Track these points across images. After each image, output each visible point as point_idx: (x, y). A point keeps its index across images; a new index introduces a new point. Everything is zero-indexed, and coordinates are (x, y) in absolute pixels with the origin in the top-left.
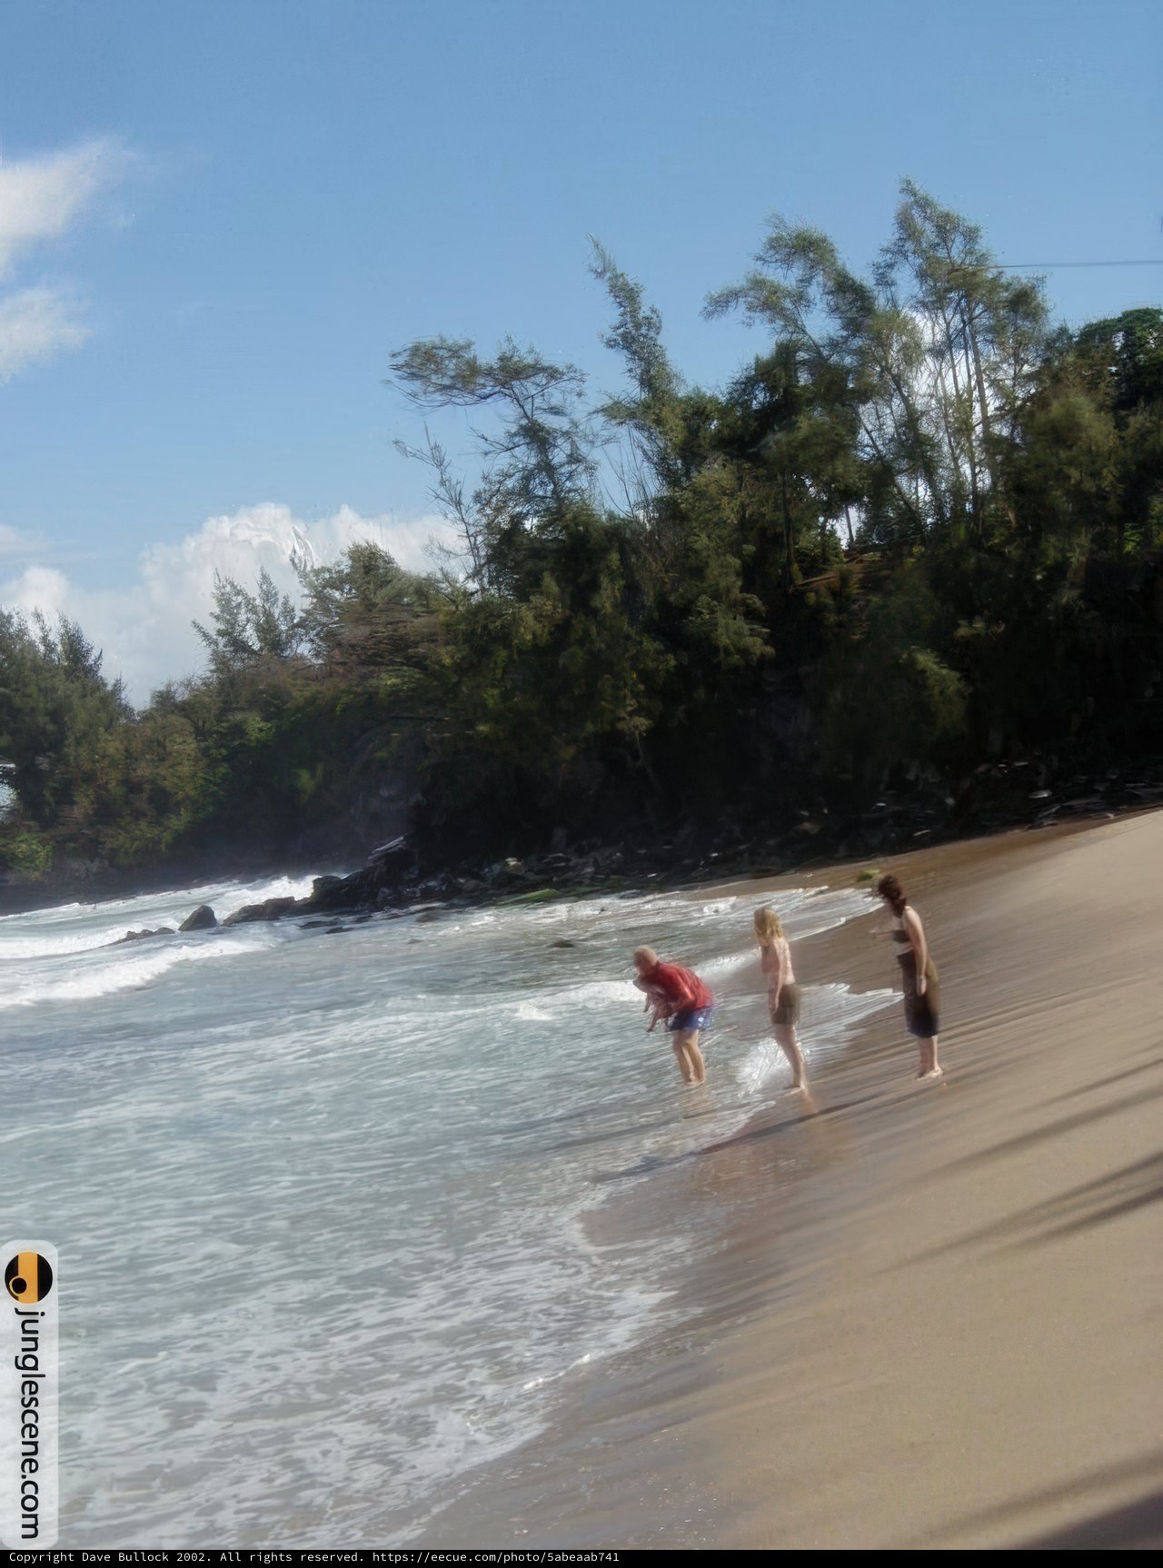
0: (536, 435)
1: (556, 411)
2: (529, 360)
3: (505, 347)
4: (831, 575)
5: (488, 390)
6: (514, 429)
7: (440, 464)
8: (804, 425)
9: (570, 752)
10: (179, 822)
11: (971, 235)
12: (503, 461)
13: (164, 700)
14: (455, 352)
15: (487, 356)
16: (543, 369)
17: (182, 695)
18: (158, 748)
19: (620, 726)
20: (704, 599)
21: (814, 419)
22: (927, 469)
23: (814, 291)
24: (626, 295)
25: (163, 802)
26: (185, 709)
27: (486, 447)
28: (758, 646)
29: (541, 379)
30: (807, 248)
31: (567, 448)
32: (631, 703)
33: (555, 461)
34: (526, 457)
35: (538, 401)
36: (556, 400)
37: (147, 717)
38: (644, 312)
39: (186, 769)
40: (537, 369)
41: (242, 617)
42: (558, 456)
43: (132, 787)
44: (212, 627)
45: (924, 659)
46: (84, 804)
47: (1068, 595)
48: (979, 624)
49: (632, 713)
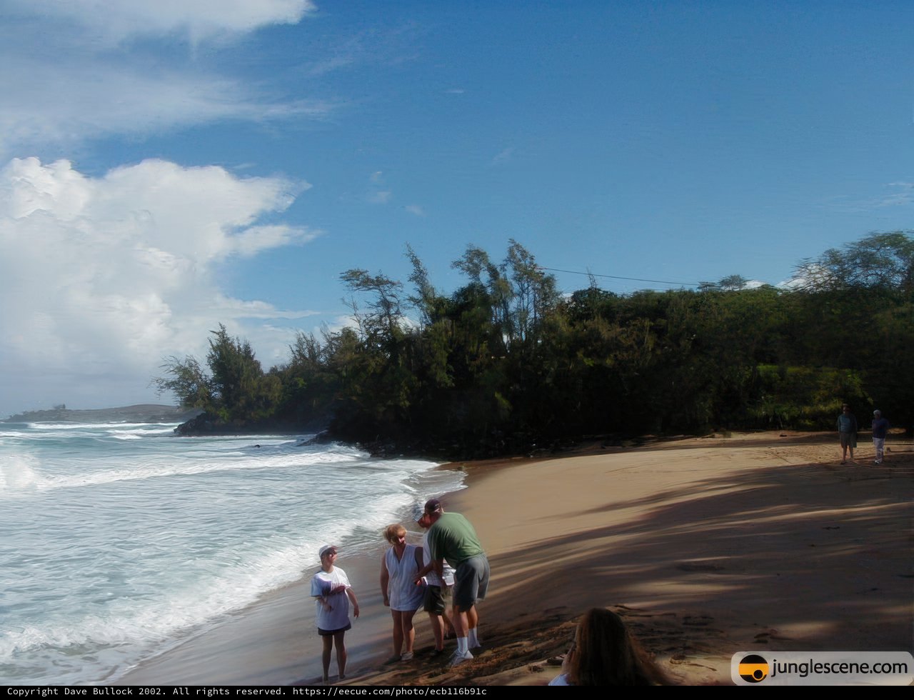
0: (386, 304)
1: (392, 296)
2: (385, 279)
3: (378, 275)
4: (478, 362)
5: (371, 287)
6: (379, 300)
7: (355, 307)
8: (474, 311)
10: (272, 411)
12: (373, 311)
13: (274, 370)
14: (363, 273)
16: (390, 282)
18: (268, 386)
19: (400, 403)
20: (434, 365)
21: (478, 309)
24: (417, 263)
25: (268, 404)
27: (368, 305)
28: (449, 383)
29: (389, 285)
30: (480, 254)
31: (395, 309)
32: (405, 397)
33: (391, 313)
34: (381, 310)
35: (387, 292)
36: (394, 293)
37: (268, 375)
39: (277, 394)
40: (388, 282)
41: (304, 347)
42: (392, 311)
43: (259, 398)
44: (295, 348)
45: (498, 395)
46: (242, 402)
47: (548, 380)
48: (518, 386)
49: (405, 400)
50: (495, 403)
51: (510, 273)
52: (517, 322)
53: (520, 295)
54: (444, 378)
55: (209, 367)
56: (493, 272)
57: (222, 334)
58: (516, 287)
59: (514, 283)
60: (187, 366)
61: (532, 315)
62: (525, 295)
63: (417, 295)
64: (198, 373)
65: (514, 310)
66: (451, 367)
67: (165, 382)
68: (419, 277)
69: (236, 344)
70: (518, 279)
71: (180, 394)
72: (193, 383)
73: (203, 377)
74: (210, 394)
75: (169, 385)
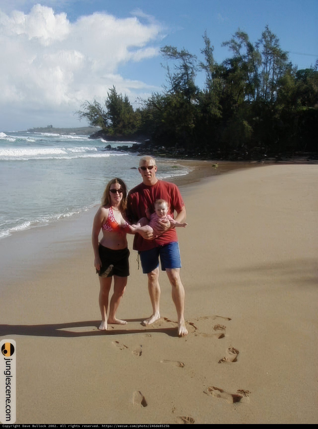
0: (186, 67)
1: (191, 63)
2: (187, 53)
3: (183, 50)
5: (178, 57)
6: (181, 65)
7: (168, 69)
8: (236, 73)
9: (179, 128)
10: (135, 130)
11: (277, 41)
12: (179, 71)
13: (138, 110)
14: (173, 49)
15: (179, 50)
16: (189, 55)
17: (141, 110)
18: (135, 117)
19: (190, 125)
22: (258, 86)
23: (243, 45)
24: (208, 42)
25: (133, 127)
26: (141, 112)
27: (175, 67)
28: (219, 115)
29: (189, 56)
31: (191, 71)
32: (192, 122)
33: (189, 73)
34: (183, 71)
35: (188, 61)
36: (191, 61)
38: (211, 47)
40: (188, 54)
43: (130, 123)
45: (245, 123)
46: (121, 125)
47: (277, 116)
48: (258, 118)
49: (192, 123)
50: (243, 127)
51: (261, 49)
52: (262, 80)
53: (265, 64)
54: (216, 112)
55: (106, 107)
56: (250, 48)
57: (113, 91)
58: (263, 59)
59: (262, 55)
60: (94, 105)
61: (270, 77)
62: (268, 64)
63: (206, 63)
64: (99, 109)
65: (260, 73)
66: (221, 106)
67: (82, 113)
68: (208, 52)
70: (266, 53)
71: (90, 119)
72: (97, 114)
73: (102, 112)
74: (106, 120)
75: (85, 114)
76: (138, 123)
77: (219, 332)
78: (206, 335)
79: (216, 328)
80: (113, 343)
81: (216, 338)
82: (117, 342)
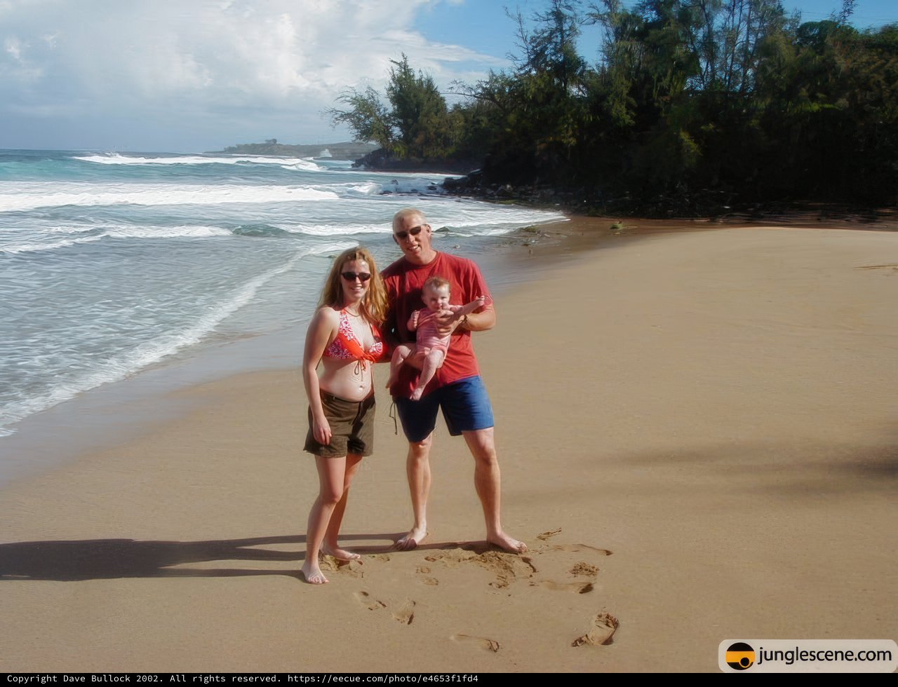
0: (559, 16)
1: (569, 8)
6: (550, 11)
7: (520, 22)
10: (451, 150)
12: (544, 25)
13: (457, 107)
17: (464, 107)
18: (450, 123)
19: (565, 141)
20: (612, 96)
25: (447, 142)
26: (463, 112)
27: (536, 17)
28: (628, 119)
31: (570, 24)
32: (571, 132)
33: (565, 28)
34: (553, 24)
36: (570, 3)
37: (451, 111)
39: (457, 132)
42: (566, 26)
43: (438, 135)
45: (684, 136)
46: (421, 138)
47: (754, 122)
48: (711, 126)
49: (570, 137)
50: (679, 144)
52: (721, 44)
53: (731, 10)
55: (389, 100)
57: (404, 65)
60: (366, 97)
61: (742, 38)
62: (737, 10)
64: (376, 106)
65: (719, 29)
67: (340, 114)
69: (417, 77)
71: (357, 127)
72: (371, 116)
73: (382, 110)
74: (388, 128)
75: (346, 116)
76: (457, 135)
77: (583, 579)
78: (553, 585)
79: (578, 569)
80: (357, 596)
81: (574, 591)
82: (365, 594)
